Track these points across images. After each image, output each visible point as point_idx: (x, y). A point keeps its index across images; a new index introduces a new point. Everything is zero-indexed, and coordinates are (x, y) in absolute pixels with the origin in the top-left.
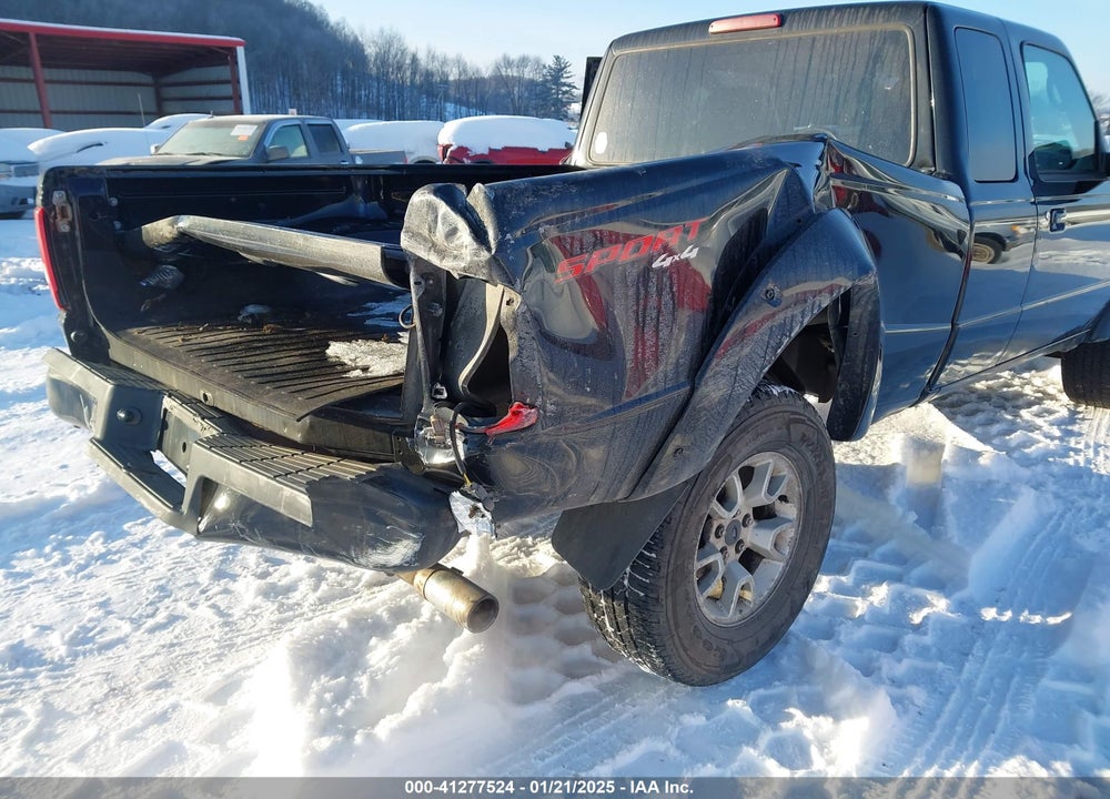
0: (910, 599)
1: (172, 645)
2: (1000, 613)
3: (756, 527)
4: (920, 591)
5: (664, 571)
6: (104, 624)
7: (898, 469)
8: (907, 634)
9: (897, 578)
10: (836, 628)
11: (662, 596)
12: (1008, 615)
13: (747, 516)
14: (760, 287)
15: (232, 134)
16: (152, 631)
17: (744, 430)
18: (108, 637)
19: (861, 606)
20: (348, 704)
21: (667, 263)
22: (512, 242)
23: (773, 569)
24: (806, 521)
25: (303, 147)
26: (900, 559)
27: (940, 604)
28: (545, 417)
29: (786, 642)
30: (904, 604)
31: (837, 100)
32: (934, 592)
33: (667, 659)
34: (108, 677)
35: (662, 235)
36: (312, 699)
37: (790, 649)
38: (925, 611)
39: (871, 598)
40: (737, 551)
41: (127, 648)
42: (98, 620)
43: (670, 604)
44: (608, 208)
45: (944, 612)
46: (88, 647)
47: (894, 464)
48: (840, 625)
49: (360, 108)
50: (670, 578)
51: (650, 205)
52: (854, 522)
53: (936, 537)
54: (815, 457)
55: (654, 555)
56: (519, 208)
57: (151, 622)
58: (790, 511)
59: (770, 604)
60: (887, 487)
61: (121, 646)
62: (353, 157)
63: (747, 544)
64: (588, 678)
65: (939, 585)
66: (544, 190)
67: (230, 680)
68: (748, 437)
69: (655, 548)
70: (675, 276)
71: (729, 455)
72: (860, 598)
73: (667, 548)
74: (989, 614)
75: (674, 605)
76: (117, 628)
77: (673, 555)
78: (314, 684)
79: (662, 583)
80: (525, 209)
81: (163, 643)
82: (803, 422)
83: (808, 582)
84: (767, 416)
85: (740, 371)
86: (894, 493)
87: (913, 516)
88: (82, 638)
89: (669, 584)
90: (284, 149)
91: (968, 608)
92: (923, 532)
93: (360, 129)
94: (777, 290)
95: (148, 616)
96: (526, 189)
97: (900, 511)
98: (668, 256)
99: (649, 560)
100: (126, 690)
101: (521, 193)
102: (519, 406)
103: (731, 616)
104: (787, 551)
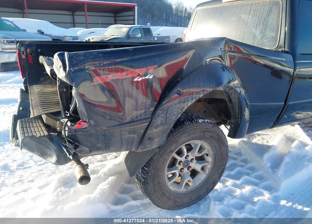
0: (258, 192)
1: (41, 170)
2: (287, 203)
3: (196, 163)
4: (262, 190)
5: (150, 174)
6: (29, 162)
7: (273, 147)
8: (249, 204)
9: (256, 184)
10: (225, 198)
11: (149, 182)
12: (290, 204)
13: (193, 159)
14: (175, 89)
15: (122, 30)
16: (38, 166)
17: (184, 133)
18: (28, 165)
19: (238, 192)
20: (64, 196)
21: (140, 79)
22: (73, 71)
23: (202, 177)
24: (215, 163)
25: (140, 34)
26: (261, 178)
27: (267, 196)
28: (90, 125)
29: (206, 200)
30: (255, 193)
31: (257, 25)
32: (266, 191)
33: (153, 201)
34: (21, 176)
35: (136, 70)
36: (56, 193)
37: (206, 202)
38: (260, 198)
39: (243, 190)
40: (188, 169)
41: (30, 169)
42: (28, 160)
43: (152, 185)
44: (114, 61)
45: (266, 199)
46: (21, 167)
47: (273, 145)
48: (226, 197)
49: (170, 23)
50: (152, 177)
51: (133, 60)
52: (251, 163)
53: (274, 172)
54: (217, 143)
55: (147, 169)
56: (77, 60)
57: (40, 163)
58: (209, 159)
59: (198, 188)
60: (265, 153)
61: (29, 169)
62: (154, 37)
63: (192, 168)
64: (139, 200)
65: (269, 189)
66: (88, 55)
67: (48, 183)
68: (185, 135)
69: (147, 167)
70: (143, 84)
71: (177, 141)
72: (238, 189)
73: (151, 167)
74: (283, 202)
75: (154, 185)
76: (31, 163)
77: (153, 170)
78: (59, 189)
79: (149, 178)
80: (80, 61)
81: (38, 169)
82: (211, 132)
83: (214, 183)
84: (194, 129)
85: (168, 116)
86: (267, 156)
87: (269, 164)
88: (22, 165)
89: (152, 178)
90: (134, 35)
91: (277, 199)
92: (270, 170)
93: (163, 29)
94: (182, 90)
95: (40, 161)
96: (82, 54)
97: (265, 162)
98: (140, 77)
99: (146, 170)
100: (23, 181)
101: (80, 55)
102: (82, 122)
103: (182, 189)
104: (207, 171)
